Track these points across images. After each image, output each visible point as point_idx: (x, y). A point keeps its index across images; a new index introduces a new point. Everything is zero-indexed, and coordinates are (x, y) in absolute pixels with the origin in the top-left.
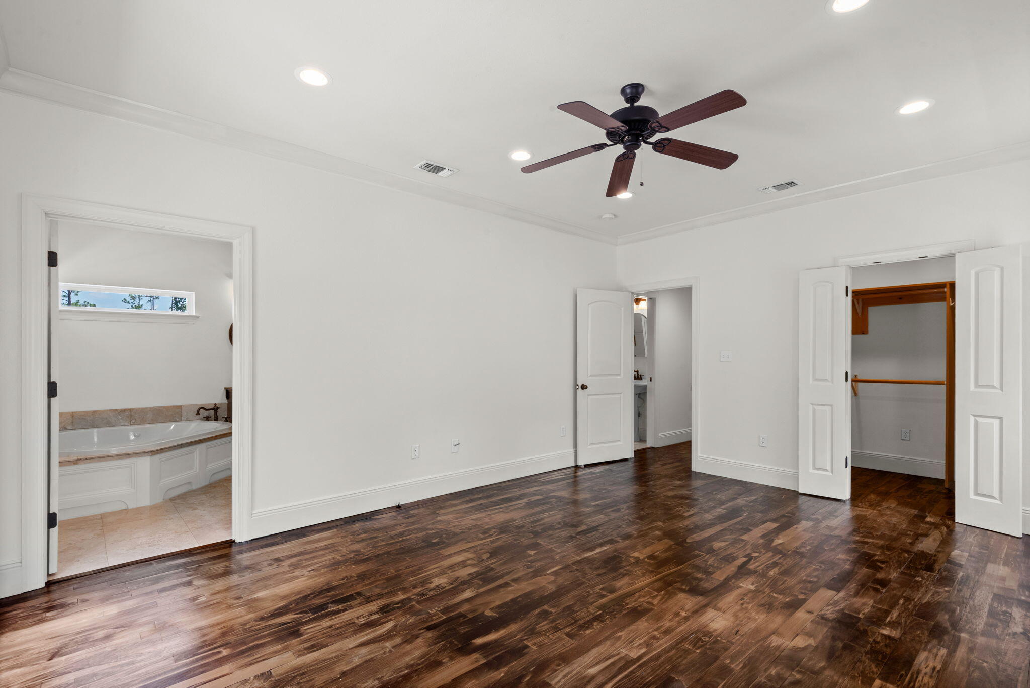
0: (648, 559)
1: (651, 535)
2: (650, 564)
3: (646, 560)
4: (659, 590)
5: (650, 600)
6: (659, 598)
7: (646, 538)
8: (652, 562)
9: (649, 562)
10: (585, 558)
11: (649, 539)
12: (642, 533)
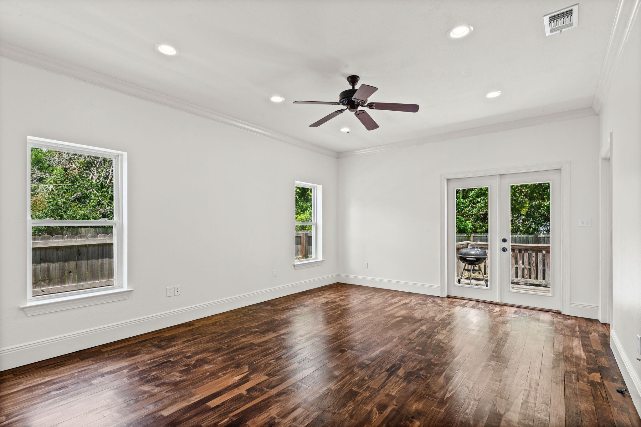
0: (346, 350)
1: (343, 371)
2: (344, 347)
3: (347, 349)
4: (341, 335)
5: (344, 331)
6: (341, 332)
7: (346, 366)
8: (343, 348)
9: (345, 348)
10: (383, 346)
11: (344, 366)
12: (350, 371)
